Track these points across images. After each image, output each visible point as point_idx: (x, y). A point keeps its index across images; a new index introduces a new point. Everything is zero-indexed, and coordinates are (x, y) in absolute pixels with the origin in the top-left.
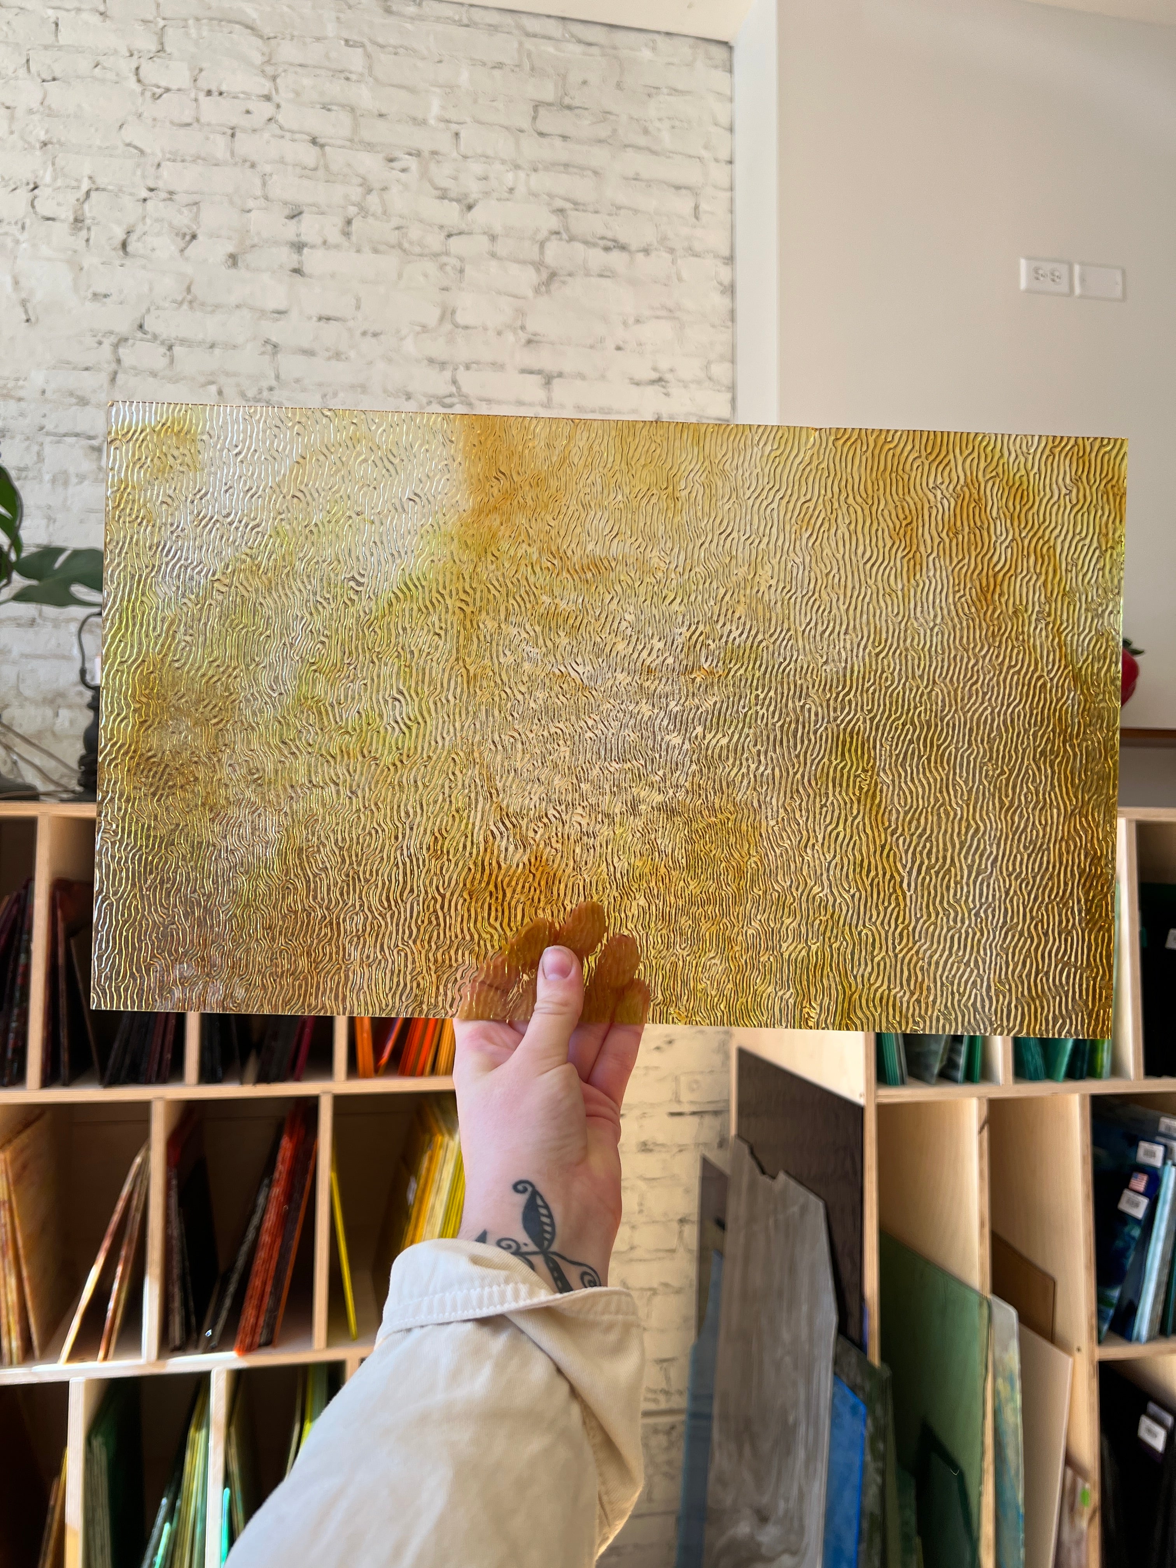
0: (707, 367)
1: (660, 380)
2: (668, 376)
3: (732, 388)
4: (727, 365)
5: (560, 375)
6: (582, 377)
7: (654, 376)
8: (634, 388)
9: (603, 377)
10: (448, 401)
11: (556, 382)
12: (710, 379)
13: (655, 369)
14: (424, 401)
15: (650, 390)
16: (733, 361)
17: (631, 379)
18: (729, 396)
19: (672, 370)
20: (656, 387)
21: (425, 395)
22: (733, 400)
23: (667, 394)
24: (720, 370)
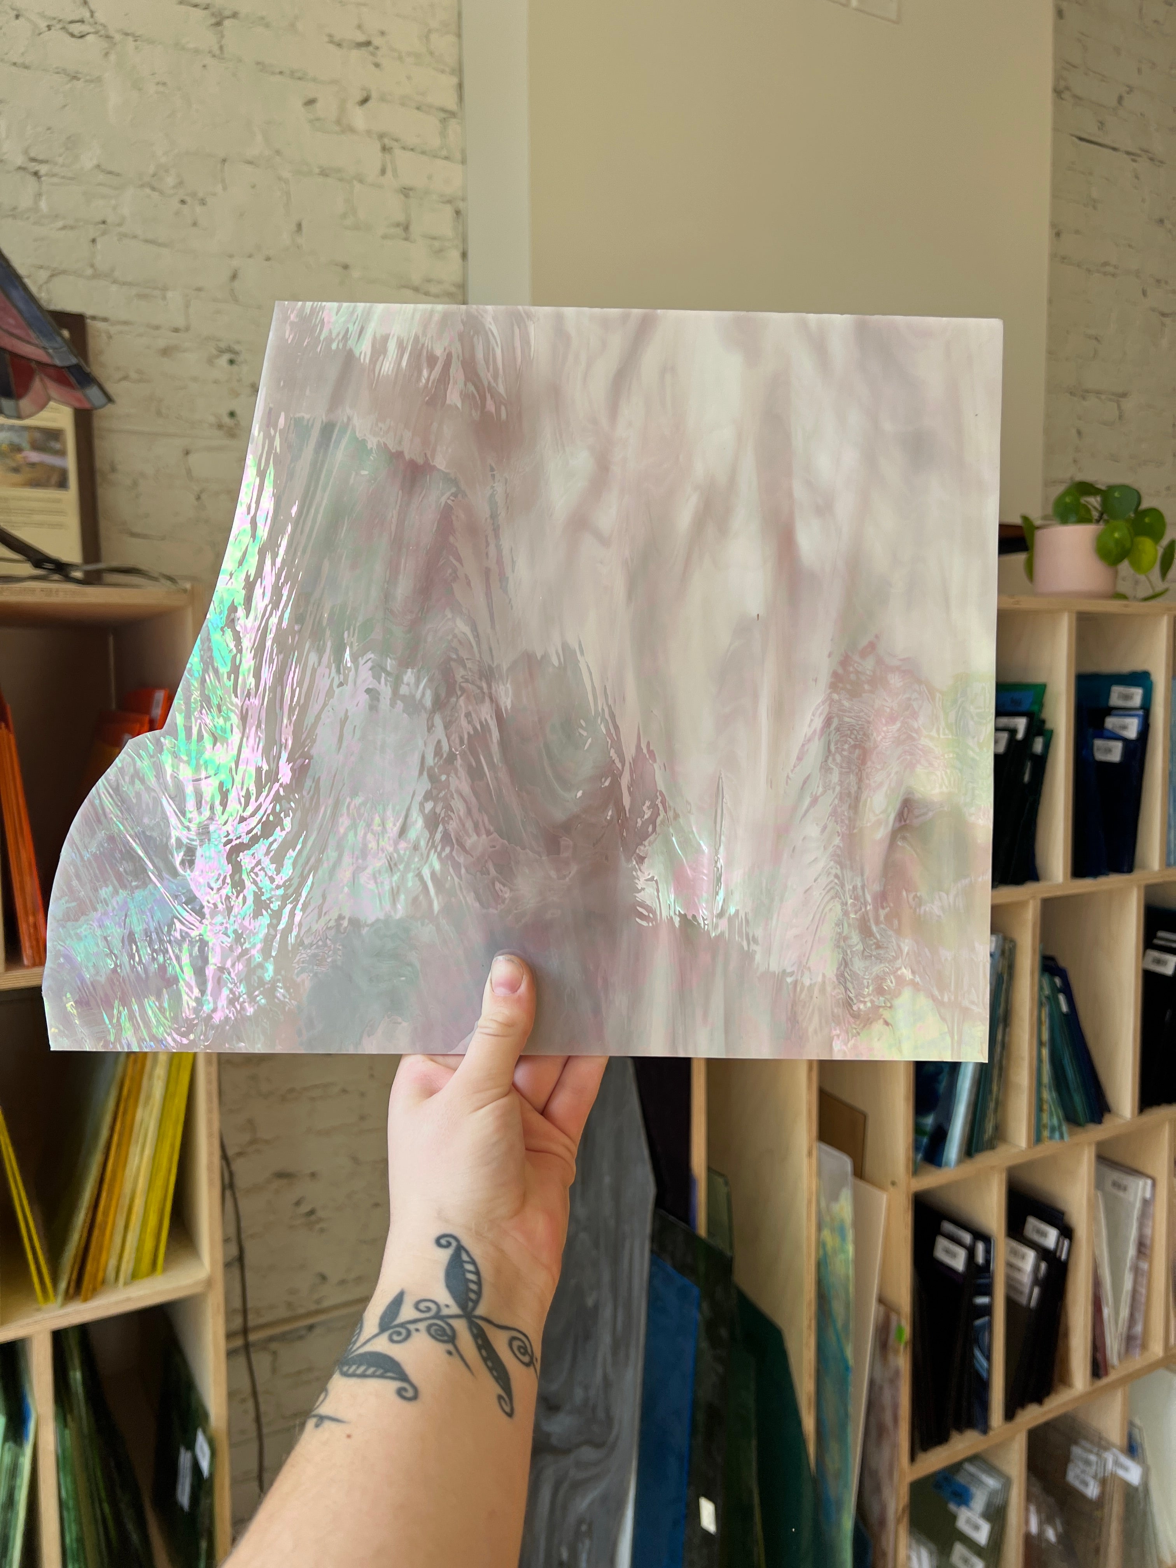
0: (426, 37)
1: (368, 43)
2: (377, 41)
3: (459, 71)
4: (452, 39)
5: (235, 15)
6: (264, 22)
7: (362, 38)
8: (332, 47)
9: (292, 26)
10: (76, 28)
11: (227, 23)
12: (431, 53)
13: (359, 27)
14: (43, 25)
15: (355, 54)
16: (459, 36)
17: (330, 36)
18: (455, 80)
19: (383, 33)
20: (364, 51)
21: (42, 15)
22: (460, 86)
23: (377, 65)
24: (444, 44)
